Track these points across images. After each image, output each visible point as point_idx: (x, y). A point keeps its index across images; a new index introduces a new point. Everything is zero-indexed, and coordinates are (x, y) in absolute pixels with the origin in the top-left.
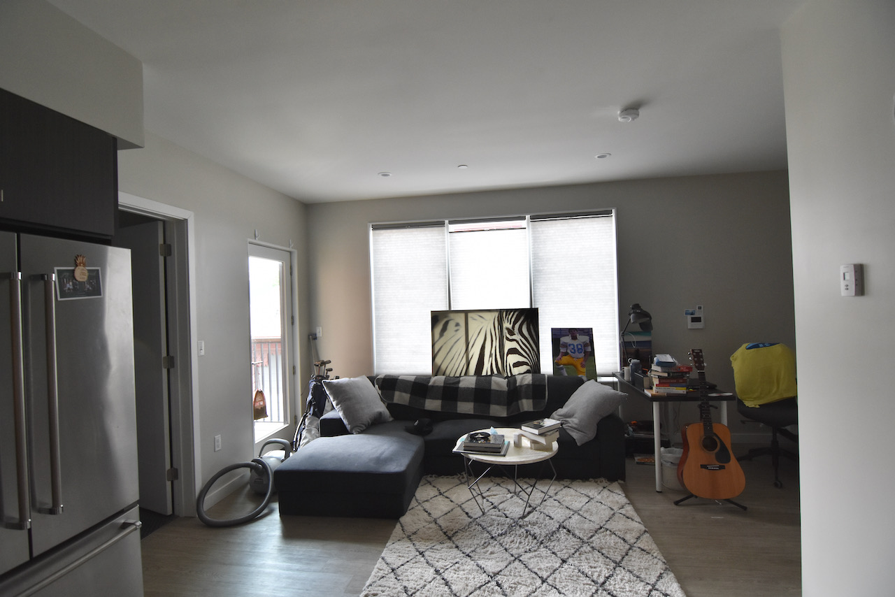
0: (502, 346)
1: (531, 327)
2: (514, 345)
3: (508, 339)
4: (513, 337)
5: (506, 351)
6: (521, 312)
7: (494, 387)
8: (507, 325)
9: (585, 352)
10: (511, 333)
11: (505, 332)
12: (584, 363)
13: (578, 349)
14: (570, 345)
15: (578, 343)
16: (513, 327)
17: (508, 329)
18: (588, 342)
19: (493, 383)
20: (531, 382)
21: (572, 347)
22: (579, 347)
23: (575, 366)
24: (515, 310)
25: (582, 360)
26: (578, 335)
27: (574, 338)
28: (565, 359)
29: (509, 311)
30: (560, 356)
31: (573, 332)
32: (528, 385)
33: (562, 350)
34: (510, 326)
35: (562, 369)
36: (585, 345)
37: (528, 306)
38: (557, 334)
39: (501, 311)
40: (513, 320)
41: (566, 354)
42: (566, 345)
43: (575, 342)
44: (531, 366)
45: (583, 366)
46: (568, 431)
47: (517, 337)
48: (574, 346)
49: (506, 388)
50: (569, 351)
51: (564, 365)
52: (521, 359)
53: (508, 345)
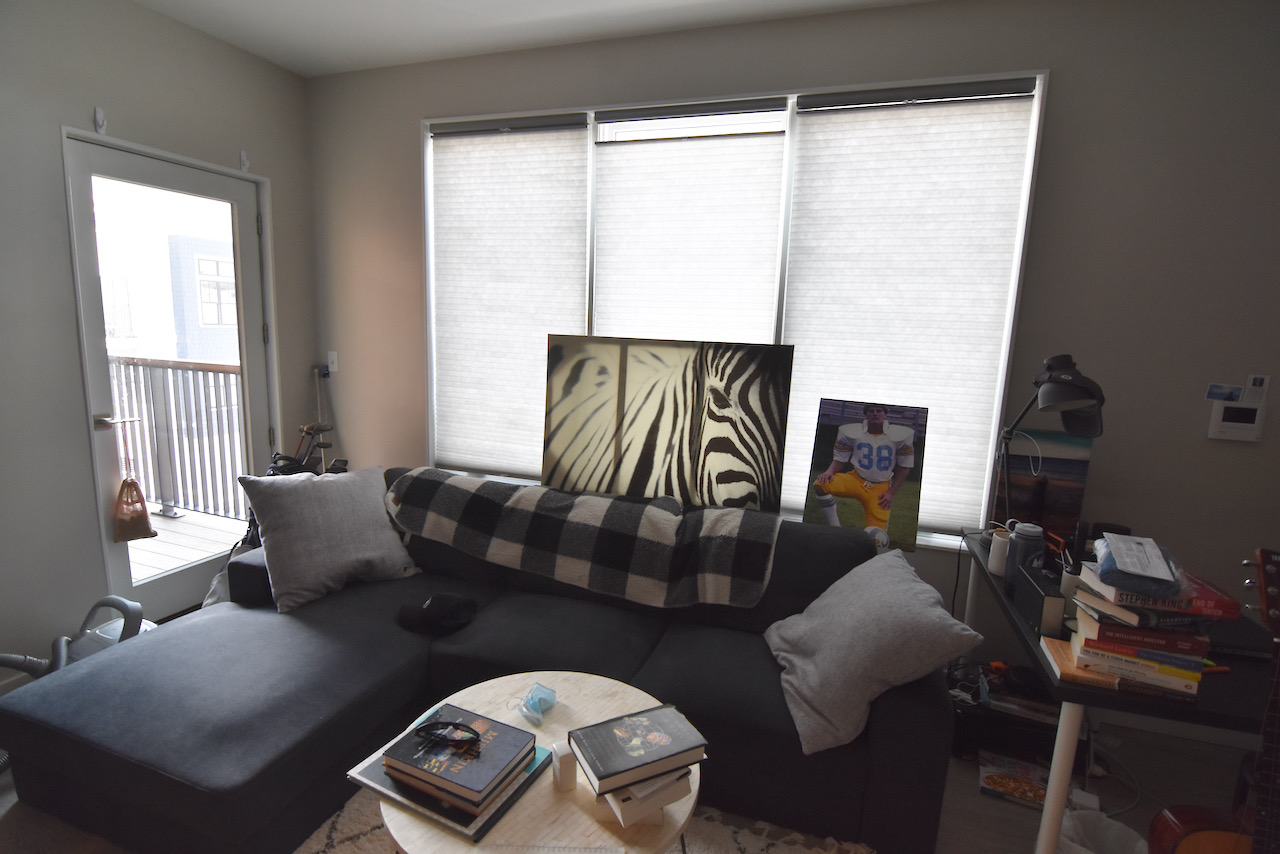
0: (696, 430)
1: (771, 391)
2: (724, 430)
3: (712, 415)
4: (726, 412)
5: (705, 443)
6: (751, 353)
7: (643, 532)
8: (713, 381)
9: (897, 469)
10: (722, 401)
11: (708, 396)
12: (888, 497)
13: (881, 459)
14: (860, 446)
15: (880, 443)
16: (728, 388)
17: (714, 391)
18: (910, 443)
19: (643, 520)
21: (865, 451)
22: (885, 453)
23: (864, 502)
24: (738, 347)
25: (885, 487)
26: (886, 423)
27: (875, 429)
28: (841, 481)
29: (720, 348)
30: (828, 472)
31: (875, 415)
33: (839, 457)
34: (721, 386)
35: (828, 504)
36: (902, 450)
37: (769, 340)
38: (833, 415)
39: (702, 347)
40: (729, 371)
41: (847, 467)
42: (850, 446)
43: (875, 441)
44: (758, 486)
45: (884, 504)
46: (788, 698)
47: (734, 412)
48: (870, 448)
49: (670, 539)
50: (855, 462)
51: (837, 494)
52: (738, 466)
53: (712, 430)
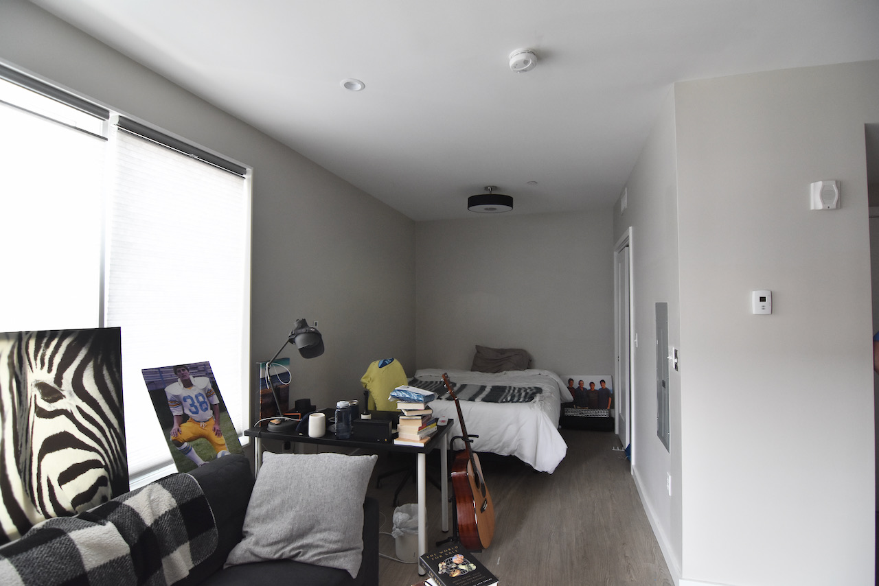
0: (22, 436)
1: (105, 372)
2: (62, 425)
3: (42, 413)
4: (59, 405)
5: (37, 447)
6: (81, 337)
7: (91, 561)
8: (37, 374)
9: (213, 407)
10: (51, 393)
11: (33, 392)
12: (217, 428)
13: (201, 404)
14: (185, 399)
15: (196, 393)
16: (58, 380)
17: (42, 386)
18: (210, 387)
20: (174, 503)
21: (189, 401)
22: (201, 399)
23: (207, 437)
24: (66, 333)
25: (212, 422)
26: (191, 377)
27: (188, 384)
28: (187, 429)
29: (43, 337)
30: (176, 426)
31: (183, 373)
32: (172, 512)
33: (176, 412)
34: (49, 379)
35: (188, 450)
36: (209, 394)
38: (157, 381)
39: (20, 338)
40: (57, 359)
41: (185, 418)
42: (179, 402)
43: (192, 392)
44: (106, 468)
45: (218, 433)
47: (70, 401)
48: (191, 398)
49: (123, 547)
50: (187, 412)
51: (190, 440)
52: (80, 456)
53: (42, 430)
